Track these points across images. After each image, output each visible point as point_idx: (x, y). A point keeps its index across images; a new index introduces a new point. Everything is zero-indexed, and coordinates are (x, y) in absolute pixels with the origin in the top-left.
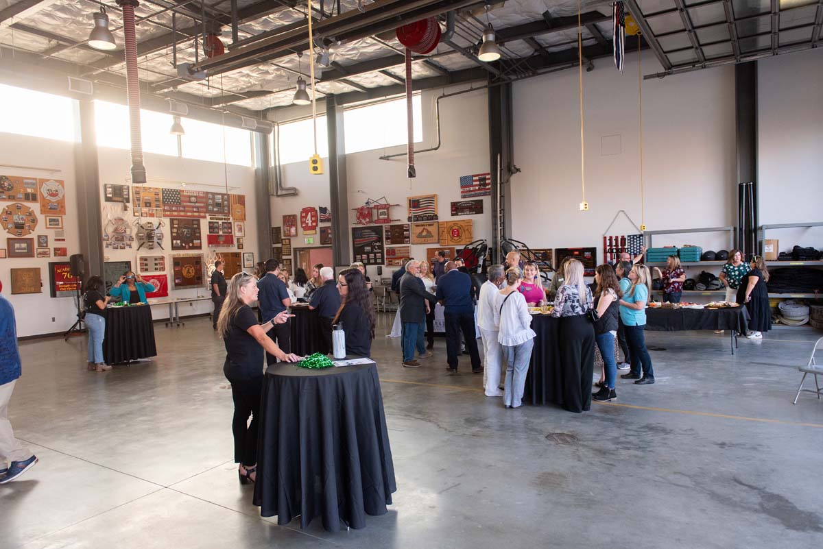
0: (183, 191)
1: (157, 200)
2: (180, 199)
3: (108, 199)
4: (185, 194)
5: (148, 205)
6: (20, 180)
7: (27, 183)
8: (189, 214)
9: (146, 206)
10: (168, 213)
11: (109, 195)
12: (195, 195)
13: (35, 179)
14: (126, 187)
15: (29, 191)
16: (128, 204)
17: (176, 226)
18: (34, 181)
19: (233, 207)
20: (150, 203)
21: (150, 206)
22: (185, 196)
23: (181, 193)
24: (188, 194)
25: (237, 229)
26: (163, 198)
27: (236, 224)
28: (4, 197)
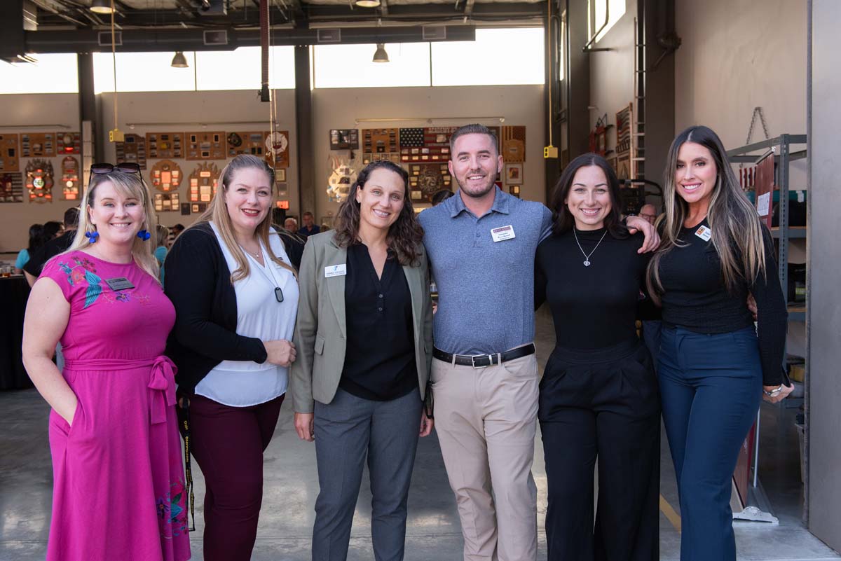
0: (427, 129)
1: (393, 143)
2: (423, 138)
3: (333, 147)
4: (430, 132)
5: (381, 150)
6: (246, 135)
7: (254, 138)
8: (435, 158)
9: (378, 151)
10: (405, 158)
11: (334, 143)
12: (445, 132)
13: (261, 133)
14: (353, 131)
15: (255, 145)
16: (355, 152)
17: (416, 173)
18: (260, 135)
19: (505, 144)
20: (383, 148)
21: (383, 151)
22: (431, 135)
23: (425, 132)
24: (436, 132)
25: (509, 174)
26: (401, 139)
27: (509, 166)
28: (234, 153)
